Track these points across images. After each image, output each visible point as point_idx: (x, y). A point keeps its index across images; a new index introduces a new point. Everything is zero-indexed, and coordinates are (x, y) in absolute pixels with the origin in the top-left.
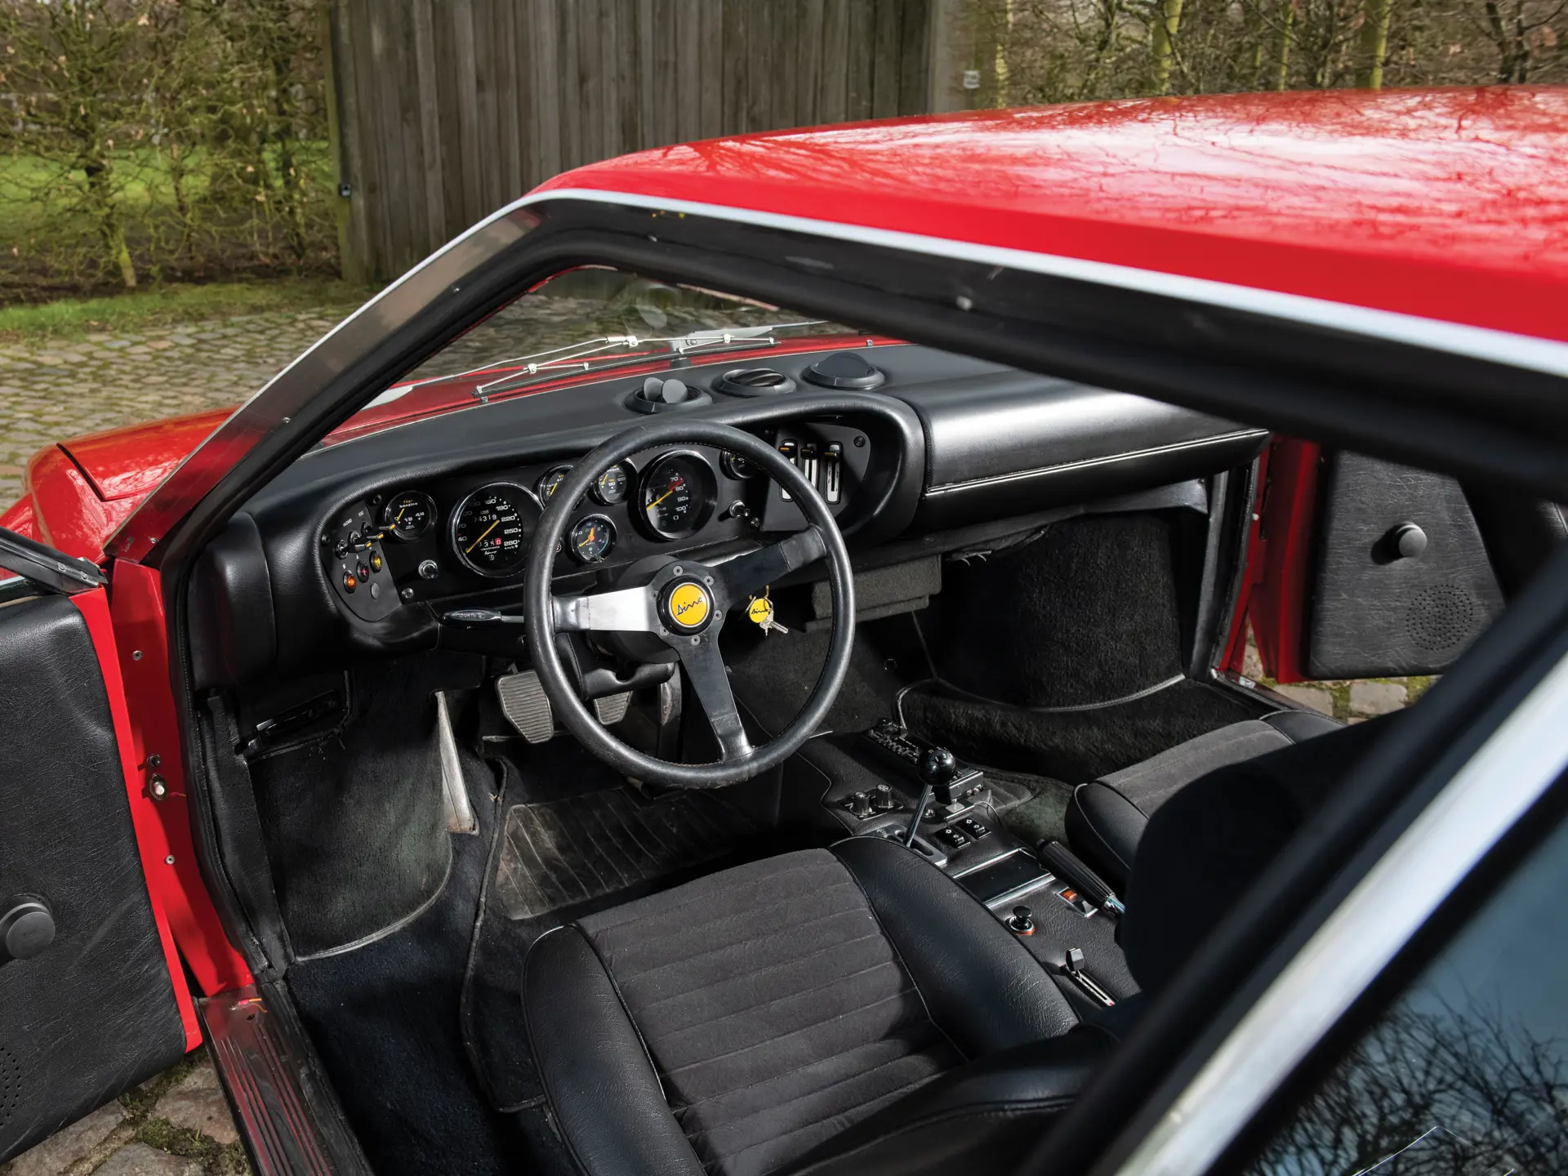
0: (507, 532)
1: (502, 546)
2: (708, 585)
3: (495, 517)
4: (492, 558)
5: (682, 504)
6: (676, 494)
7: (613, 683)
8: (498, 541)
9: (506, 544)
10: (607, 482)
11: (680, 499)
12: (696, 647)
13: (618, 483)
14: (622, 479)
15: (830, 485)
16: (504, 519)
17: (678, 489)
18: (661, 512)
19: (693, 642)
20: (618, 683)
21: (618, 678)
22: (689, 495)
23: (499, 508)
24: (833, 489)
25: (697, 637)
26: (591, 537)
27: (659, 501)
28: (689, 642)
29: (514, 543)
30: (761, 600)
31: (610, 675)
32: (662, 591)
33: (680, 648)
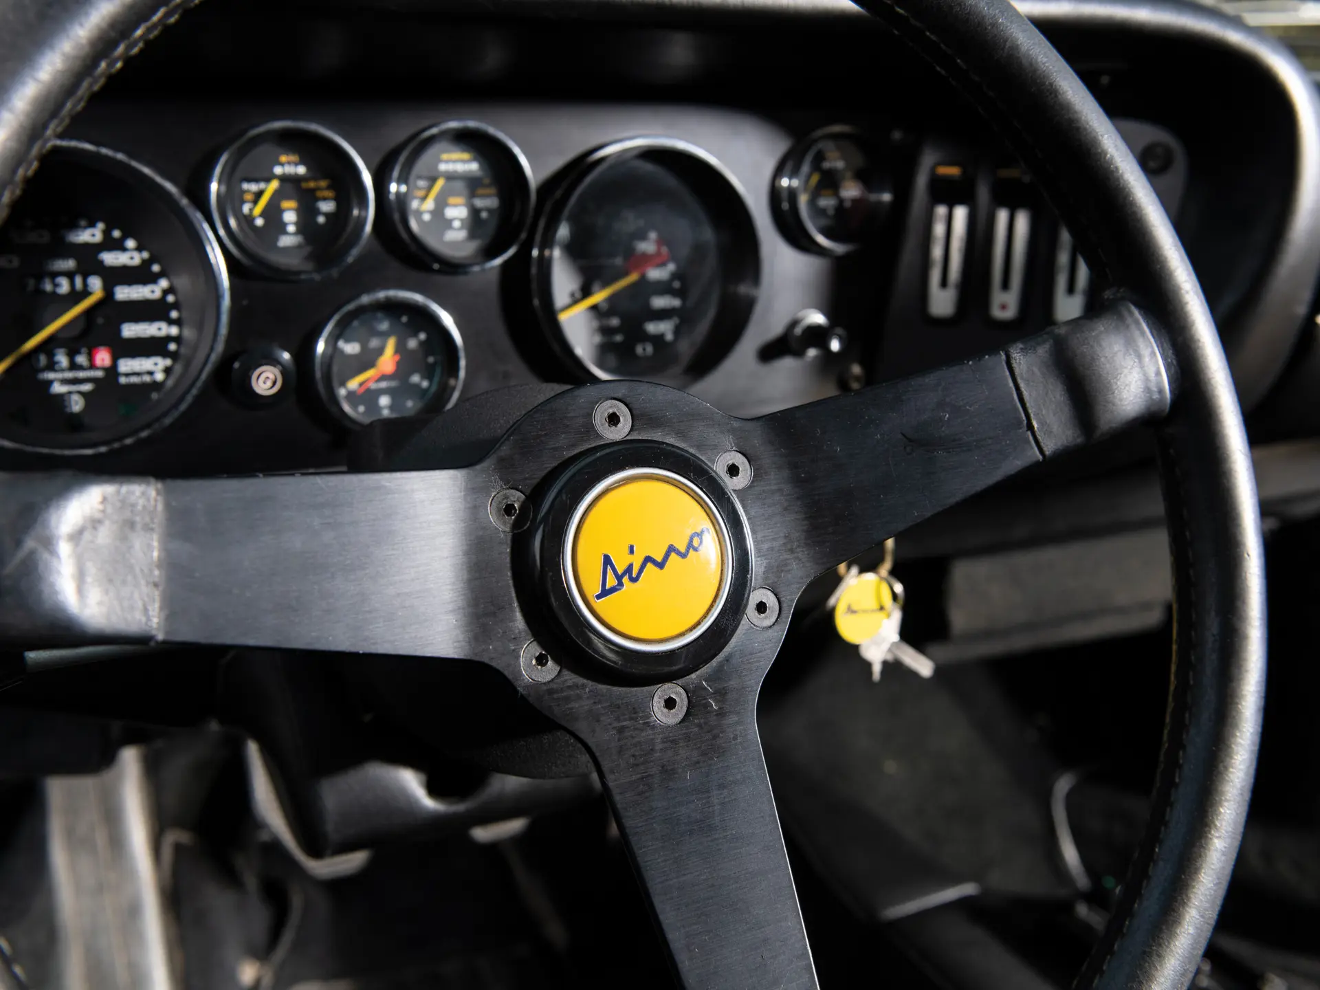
0: (130, 330)
1: (112, 371)
2: (733, 485)
3: (96, 283)
4: (77, 405)
5: (663, 315)
6: (645, 288)
7: (422, 808)
8: (103, 357)
9: (126, 365)
10: (441, 204)
11: (659, 302)
12: (672, 738)
13: (475, 212)
14: (488, 202)
15: (1062, 281)
16: (124, 293)
17: (656, 274)
18: (605, 331)
19: (661, 715)
20: (429, 803)
21: (432, 790)
22: (680, 293)
23: (111, 258)
24: (1071, 289)
25: (674, 690)
26: (388, 360)
27: (599, 297)
28: (639, 712)
29: (154, 367)
30: (870, 577)
31: (411, 782)
32: (535, 497)
33: (602, 737)
